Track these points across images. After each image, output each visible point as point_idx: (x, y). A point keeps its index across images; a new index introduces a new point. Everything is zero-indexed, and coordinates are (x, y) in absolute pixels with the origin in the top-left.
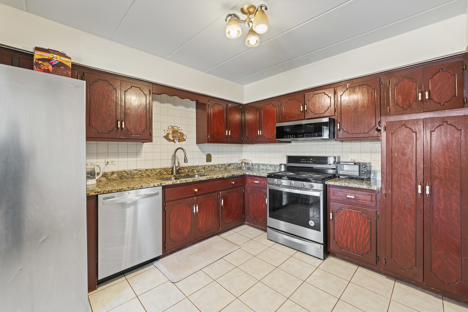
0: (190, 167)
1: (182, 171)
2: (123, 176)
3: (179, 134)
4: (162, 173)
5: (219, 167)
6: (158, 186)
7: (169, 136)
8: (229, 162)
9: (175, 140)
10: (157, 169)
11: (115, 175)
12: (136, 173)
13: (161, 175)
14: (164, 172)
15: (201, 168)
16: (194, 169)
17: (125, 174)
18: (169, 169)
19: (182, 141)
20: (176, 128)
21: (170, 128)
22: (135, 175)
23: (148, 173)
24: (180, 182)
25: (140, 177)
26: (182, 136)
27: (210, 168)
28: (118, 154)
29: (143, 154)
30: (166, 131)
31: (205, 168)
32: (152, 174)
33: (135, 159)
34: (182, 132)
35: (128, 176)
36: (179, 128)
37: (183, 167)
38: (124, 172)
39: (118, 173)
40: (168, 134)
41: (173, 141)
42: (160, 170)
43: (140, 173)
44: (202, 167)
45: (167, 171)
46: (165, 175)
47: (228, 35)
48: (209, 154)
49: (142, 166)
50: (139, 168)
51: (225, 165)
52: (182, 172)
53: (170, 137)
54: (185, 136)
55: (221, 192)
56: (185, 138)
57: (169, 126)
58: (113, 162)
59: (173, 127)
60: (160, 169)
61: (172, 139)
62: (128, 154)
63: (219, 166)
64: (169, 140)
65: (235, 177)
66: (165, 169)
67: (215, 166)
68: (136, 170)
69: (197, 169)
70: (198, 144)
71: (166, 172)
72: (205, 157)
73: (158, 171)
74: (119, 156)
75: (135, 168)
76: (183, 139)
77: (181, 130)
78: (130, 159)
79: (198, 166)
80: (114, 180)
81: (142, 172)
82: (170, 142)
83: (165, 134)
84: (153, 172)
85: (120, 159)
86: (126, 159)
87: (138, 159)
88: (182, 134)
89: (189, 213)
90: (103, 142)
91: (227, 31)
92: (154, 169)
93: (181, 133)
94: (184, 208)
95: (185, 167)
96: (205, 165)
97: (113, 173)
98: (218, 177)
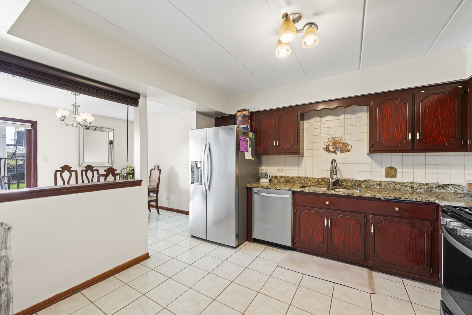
0: (354, 181)
1: (344, 183)
2: (287, 180)
3: (342, 144)
4: (320, 183)
5: (412, 187)
6: (288, 190)
7: (329, 147)
8: (442, 182)
9: (336, 152)
10: (314, 178)
11: (283, 179)
12: (297, 179)
13: (319, 184)
14: (322, 182)
15: (373, 183)
16: (361, 184)
17: (289, 179)
18: (327, 180)
19: (345, 152)
20: (338, 139)
21: (330, 140)
22: (296, 181)
23: (306, 181)
24: (308, 190)
25: (299, 183)
26: (346, 146)
27: (391, 186)
28: (285, 164)
29: (303, 165)
30: (325, 143)
31: (382, 185)
32: (310, 182)
33: (297, 168)
34: (345, 142)
35: (290, 181)
36: (341, 139)
37: (344, 180)
38: (288, 178)
39: (285, 177)
40: (328, 146)
41: (335, 152)
42: (318, 180)
43: (300, 180)
44: (375, 183)
45: (325, 181)
46: (323, 184)
47: (277, 55)
48: (391, 168)
49: (302, 175)
50: (300, 175)
51: (429, 185)
52: (343, 185)
53: (331, 148)
54: (349, 145)
55: (371, 216)
56: (349, 148)
57: (330, 138)
58: (282, 169)
59: (333, 139)
60: (317, 178)
61: (333, 150)
62: (292, 164)
63: (412, 185)
64: (329, 151)
65: (408, 203)
66: (323, 179)
67: (402, 184)
68: (297, 177)
69: (366, 184)
70: (371, 155)
71: (324, 183)
72: (384, 170)
73: (316, 180)
74: (286, 166)
75: (297, 176)
76: (346, 150)
77: (344, 140)
78: (293, 168)
79: (369, 181)
80: (282, 182)
81: (301, 179)
82: (330, 153)
83: (325, 146)
84: (311, 181)
85: (287, 168)
86: (290, 168)
87: (300, 168)
88: (345, 145)
89: (321, 223)
90: (277, 156)
91: (277, 51)
92: (312, 178)
93: (343, 144)
94: (315, 217)
95: (348, 180)
96: (381, 181)
97: (281, 177)
98: (363, 196)
